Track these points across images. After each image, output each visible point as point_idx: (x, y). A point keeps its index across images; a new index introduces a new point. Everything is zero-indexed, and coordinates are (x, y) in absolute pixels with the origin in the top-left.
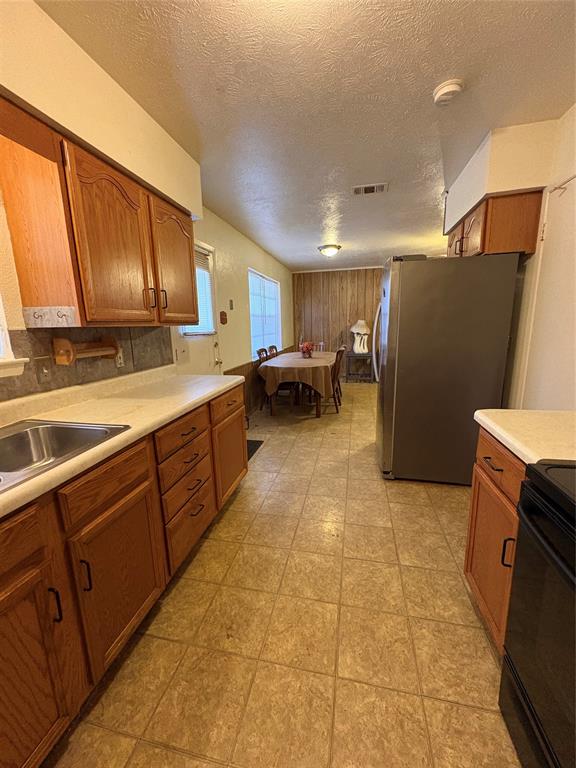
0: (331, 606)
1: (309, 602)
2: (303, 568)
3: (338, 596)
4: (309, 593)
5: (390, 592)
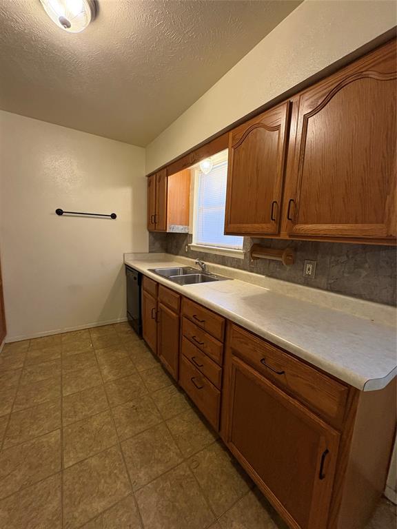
0: (71, 464)
1: (91, 454)
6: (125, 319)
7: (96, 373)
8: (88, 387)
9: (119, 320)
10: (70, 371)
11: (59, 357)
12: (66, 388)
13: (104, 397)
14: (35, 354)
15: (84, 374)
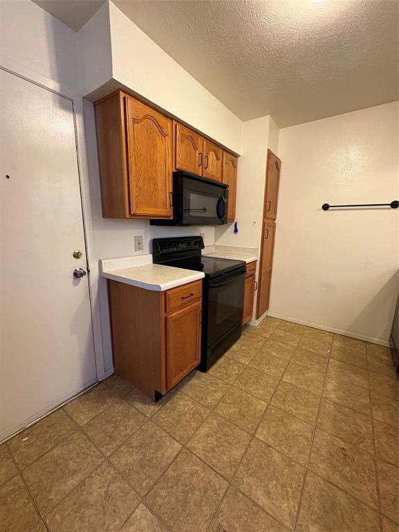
0: (261, 438)
1: (278, 448)
2: (279, 487)
3: (252, 443)
4: (276, 456)
5: (211, 428)
6: (386, 343)
7: (320, 381)
8: (306, 388)
9: (376, 340)
10: (298, 363)
11: (296, 345)
12: (287, 375)
13: (316, 410)
14: (280, 333)
15: (308, 373)
